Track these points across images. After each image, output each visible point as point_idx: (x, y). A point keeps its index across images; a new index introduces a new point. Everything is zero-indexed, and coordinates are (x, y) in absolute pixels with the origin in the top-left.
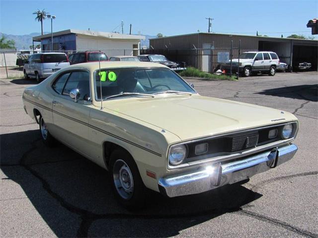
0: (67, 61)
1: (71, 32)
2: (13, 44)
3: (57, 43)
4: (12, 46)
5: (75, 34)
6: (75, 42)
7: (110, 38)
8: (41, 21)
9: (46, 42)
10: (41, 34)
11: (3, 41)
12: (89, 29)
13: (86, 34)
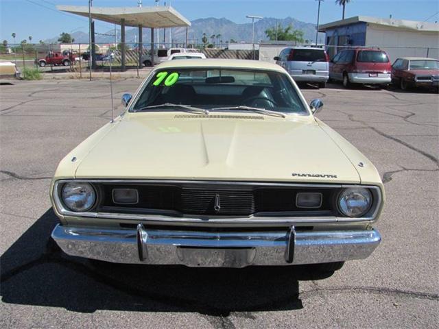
0: (325, 61)
1: (360, 20)
2: (301, 35)
3: (344, 36)
4: (299, 37)
5: (366, 23)
6: (364, 34)
7: (419, 29)
8: (344, 4)
9: (330, 33)
10: (342, 19)
11: (289, 31)
12: (391, 16)
13: (382, 23)
